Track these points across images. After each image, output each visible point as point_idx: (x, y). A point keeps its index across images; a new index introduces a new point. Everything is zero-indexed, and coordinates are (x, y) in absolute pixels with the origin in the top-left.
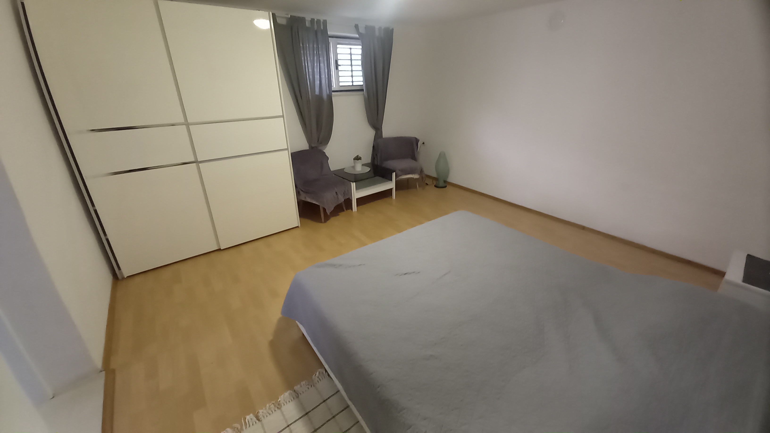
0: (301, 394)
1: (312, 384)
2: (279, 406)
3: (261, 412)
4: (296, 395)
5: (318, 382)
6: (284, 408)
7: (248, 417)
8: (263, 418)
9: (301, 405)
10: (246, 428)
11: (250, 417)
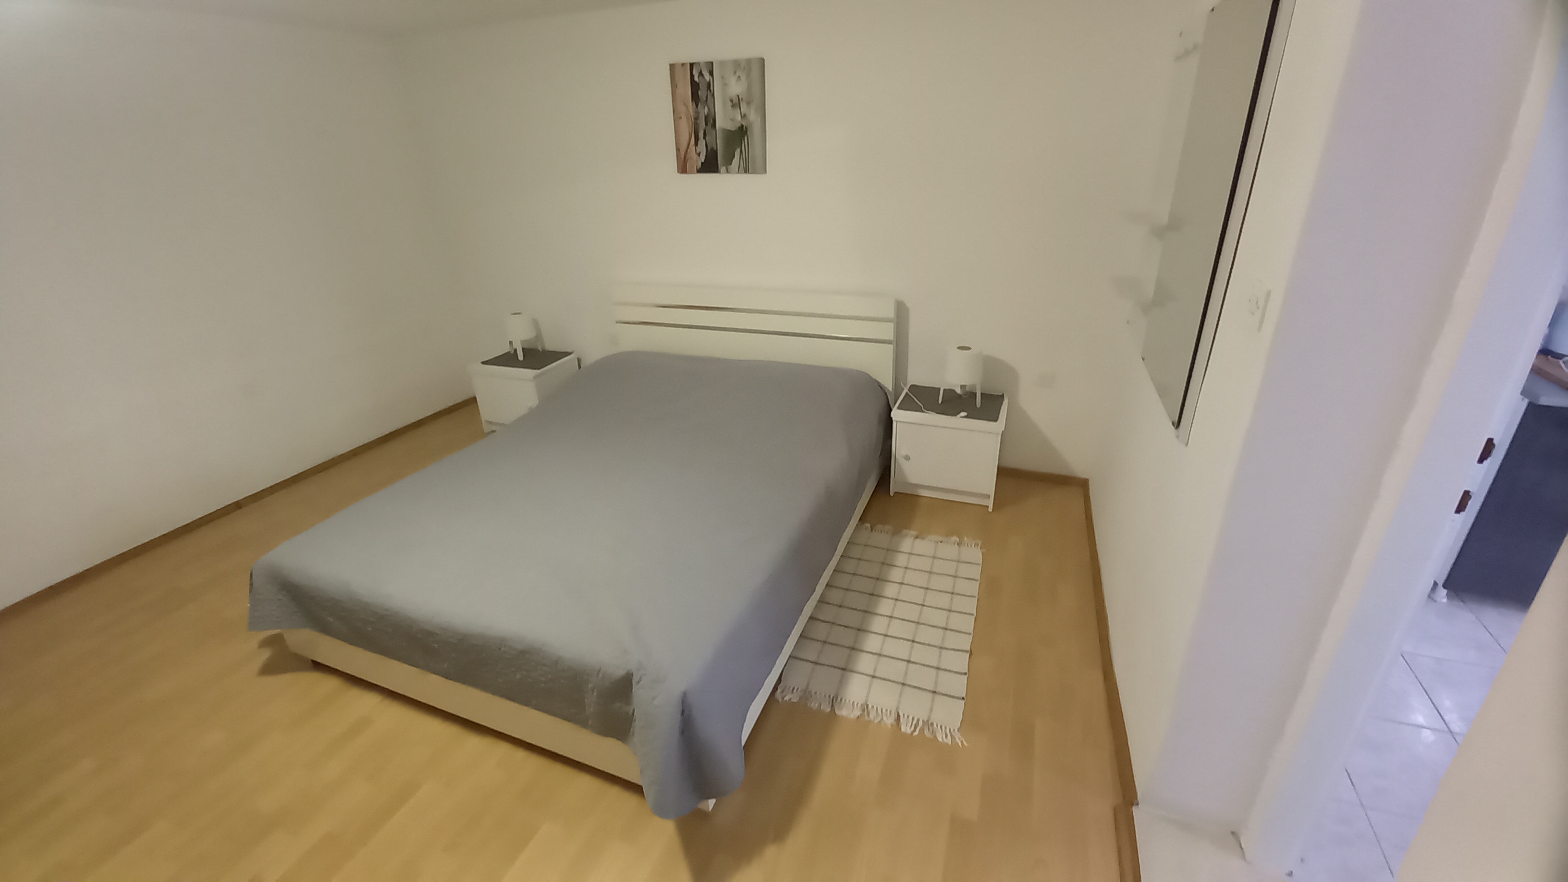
0: (830, 697)
1: (806, 695)
2: (865, 708)
3: (890, 721)
4: (835, 700)
5: (798, 689)
6: (861, 701)
7: (909, 731)
8: (893, 712)
9: (842, 683)
10: (918, 720)
11: (906, 729)
